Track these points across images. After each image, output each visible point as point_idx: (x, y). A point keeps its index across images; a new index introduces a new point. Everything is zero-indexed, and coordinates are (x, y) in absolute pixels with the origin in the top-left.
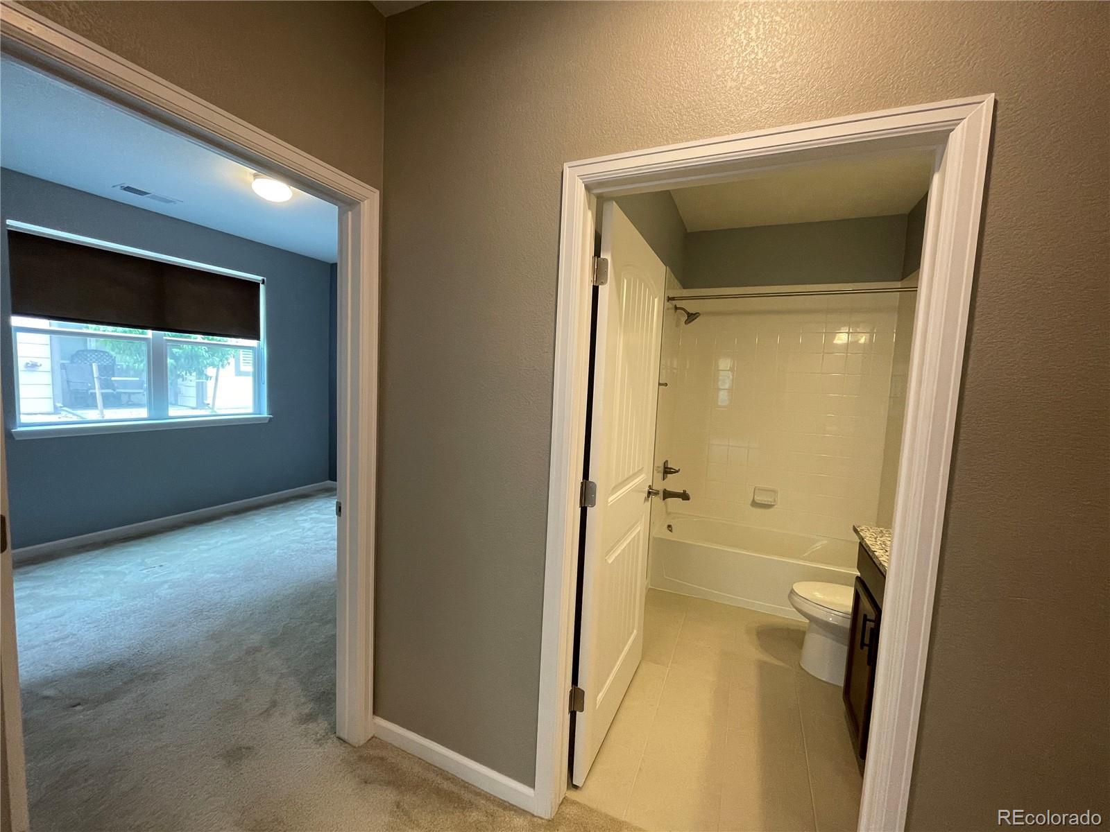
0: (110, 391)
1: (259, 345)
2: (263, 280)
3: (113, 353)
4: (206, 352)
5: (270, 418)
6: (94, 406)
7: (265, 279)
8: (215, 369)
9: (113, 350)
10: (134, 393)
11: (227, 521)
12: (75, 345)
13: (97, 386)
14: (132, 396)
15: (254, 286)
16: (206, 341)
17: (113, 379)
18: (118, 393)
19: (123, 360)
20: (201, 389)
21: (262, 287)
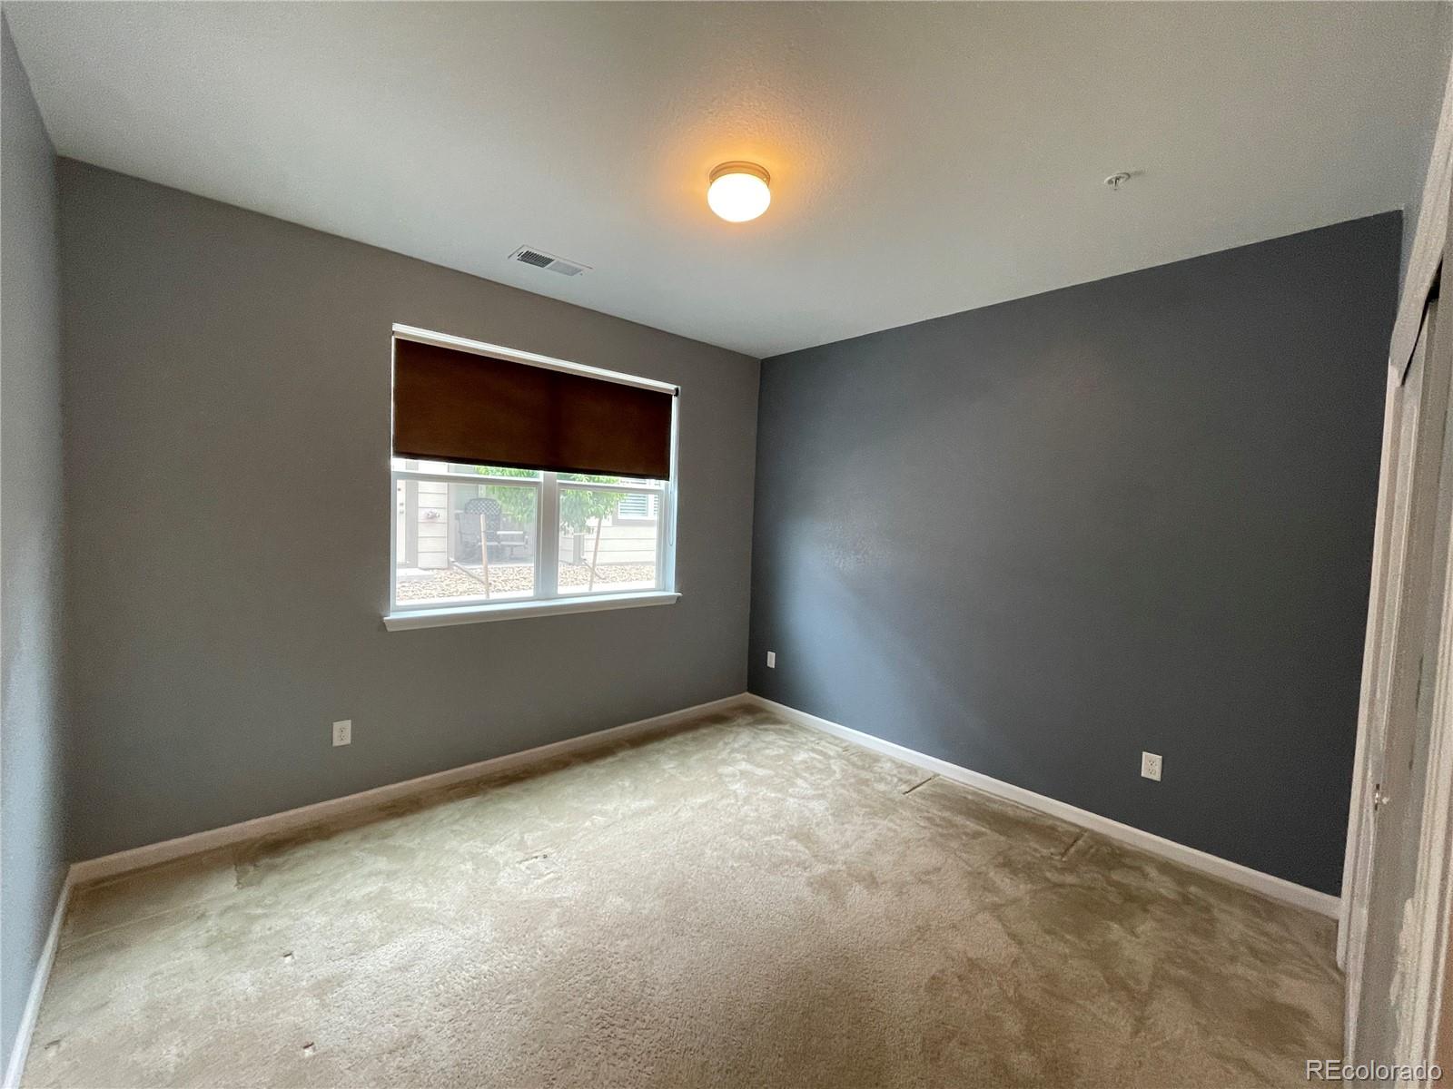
0: (496, 543)
1: (667, 486)
2: (677, 390)
3: (500, 502)
4: (591, 498)
5: (679, 598)
6: (479, 561)
7: (679, 388)
8: (598, 520)
9: (500, 499)
10: (516, 546)
11: (622, 760)
12: (467, 492)
13: (483, 540)
14: (515, 549)
15: (665, 399)
16: (591, 483)
17: (498, 533)
18: (502, 545)
19: (509, 510)
20: (579, 543)
21: (674, 400)
